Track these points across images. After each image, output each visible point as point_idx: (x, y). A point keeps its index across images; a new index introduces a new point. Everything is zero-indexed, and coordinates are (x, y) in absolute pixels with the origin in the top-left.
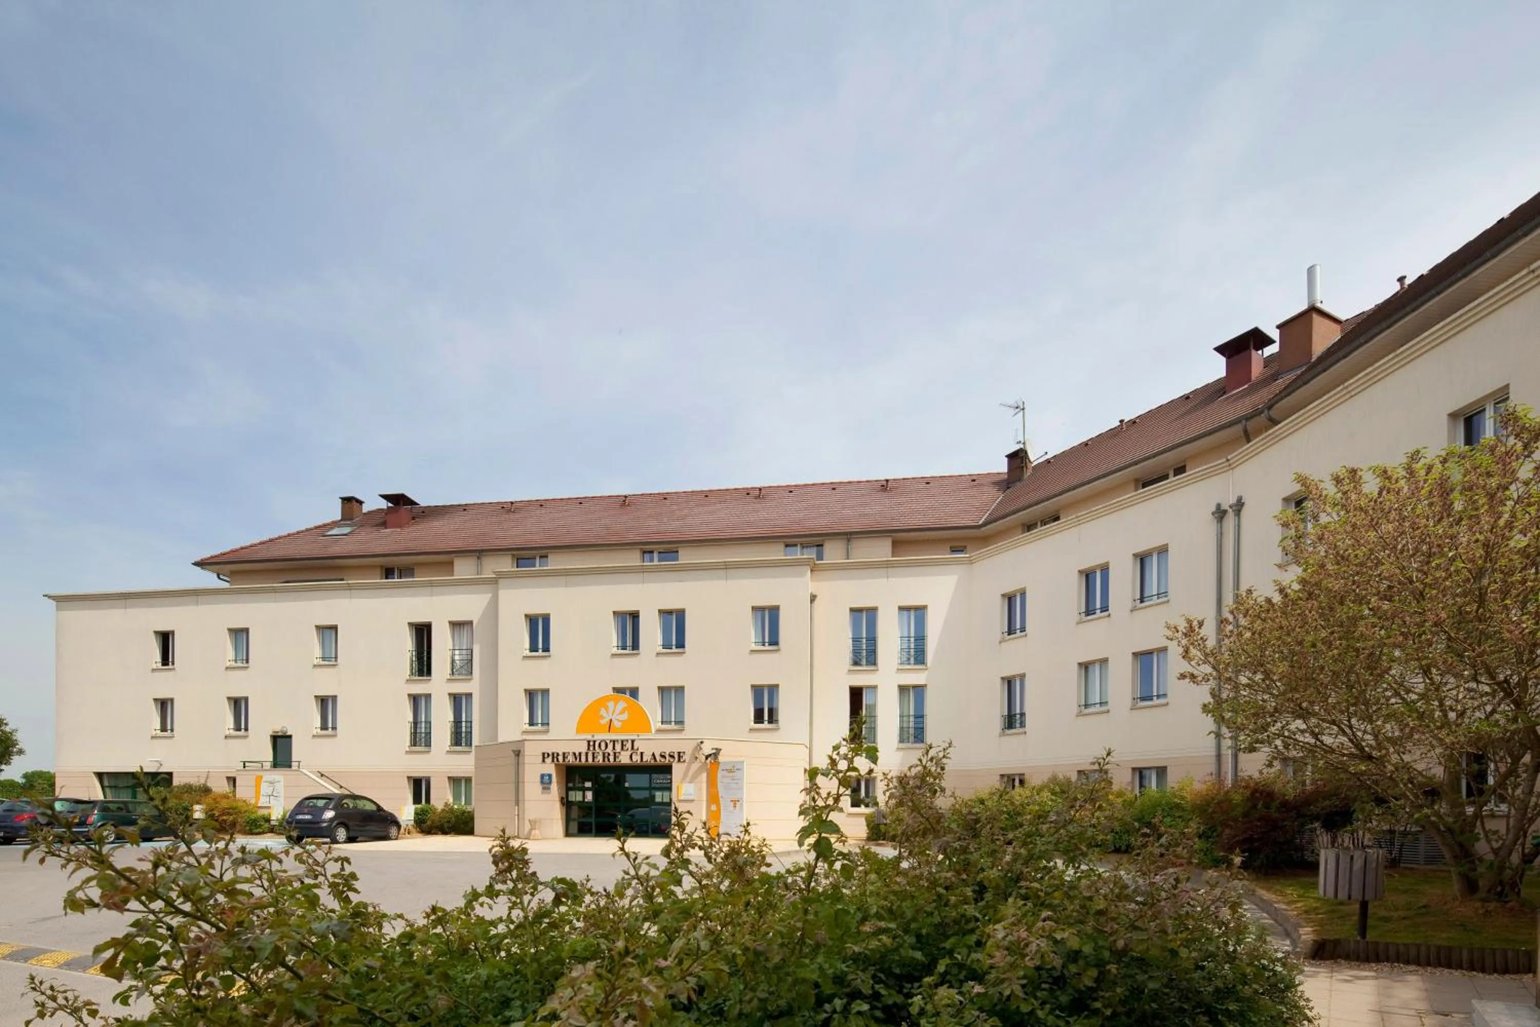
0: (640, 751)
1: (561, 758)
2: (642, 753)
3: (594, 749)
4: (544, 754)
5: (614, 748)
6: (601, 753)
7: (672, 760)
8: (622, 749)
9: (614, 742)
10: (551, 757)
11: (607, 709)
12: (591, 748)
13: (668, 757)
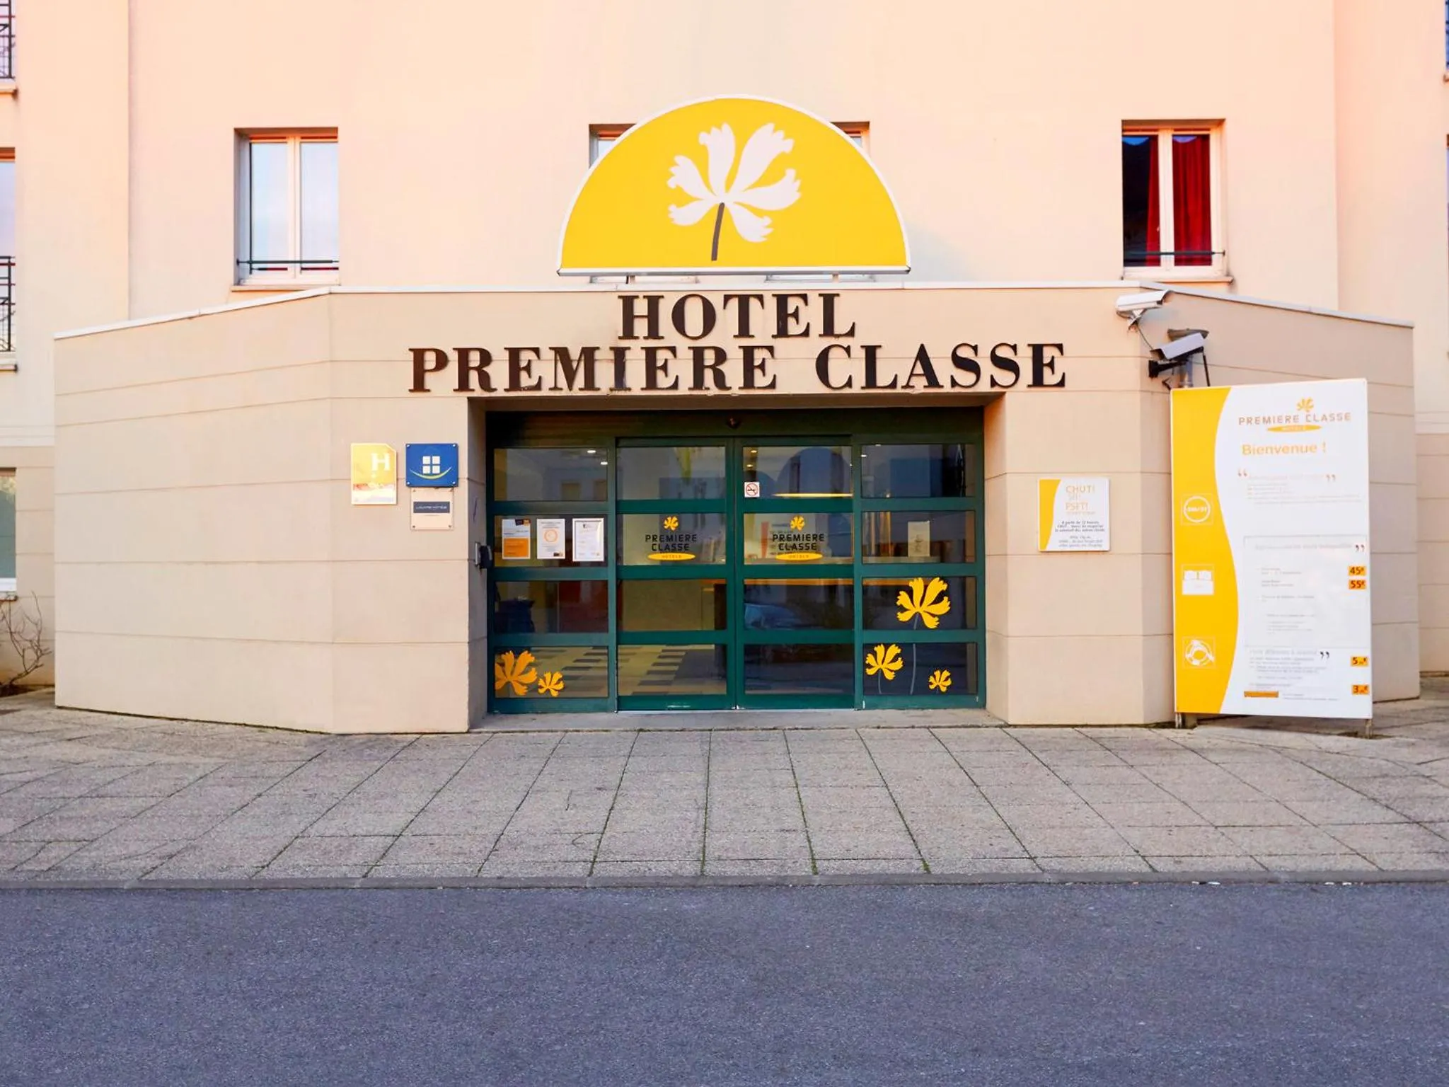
0: (864, 337)
1: (499, 374)
2: (871, 352)
3: (653, 333)
4: (419, 355)
5: (744, 331)
6: (686, 356)
7: (1005, 377)
8: (782, 332)
9: (744, 301)
10: (453, 368)
11: (701, 159)
12: (641, 327)
13: (987, 368)
